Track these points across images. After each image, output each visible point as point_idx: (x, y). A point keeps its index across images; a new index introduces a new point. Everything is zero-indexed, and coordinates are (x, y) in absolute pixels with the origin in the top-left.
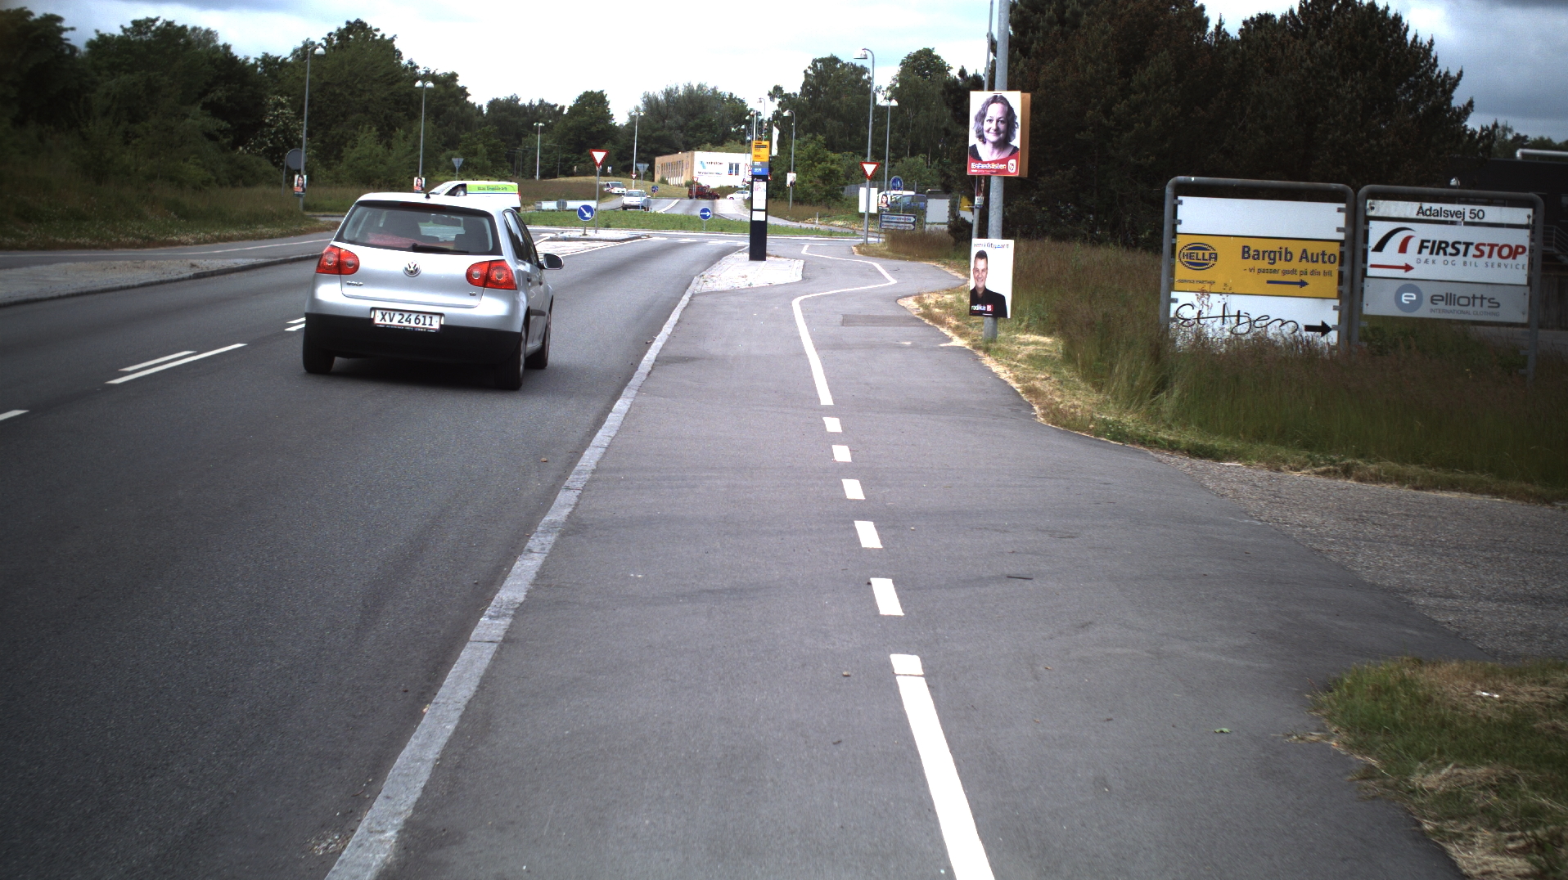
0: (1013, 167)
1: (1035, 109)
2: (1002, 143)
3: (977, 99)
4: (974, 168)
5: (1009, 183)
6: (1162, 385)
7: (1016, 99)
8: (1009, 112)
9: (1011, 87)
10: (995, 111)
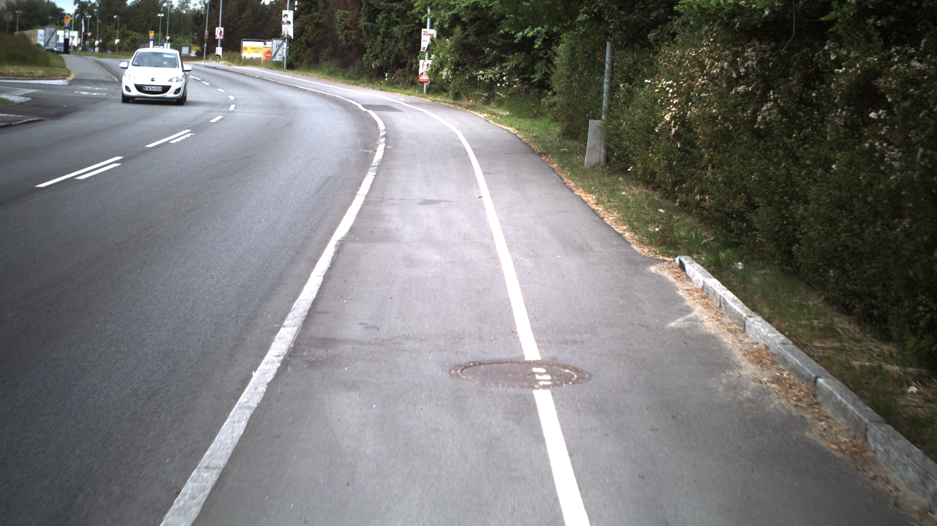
0: (222, 38)
1: (225, 30)
2: (220, 35)
3: (217, 29)
4: (217, 38)
5: (221, 40)
6: (240, 62)
7: (222, 29)
8: (221, 31)
9: (222, 27)
10: (219, 30)
